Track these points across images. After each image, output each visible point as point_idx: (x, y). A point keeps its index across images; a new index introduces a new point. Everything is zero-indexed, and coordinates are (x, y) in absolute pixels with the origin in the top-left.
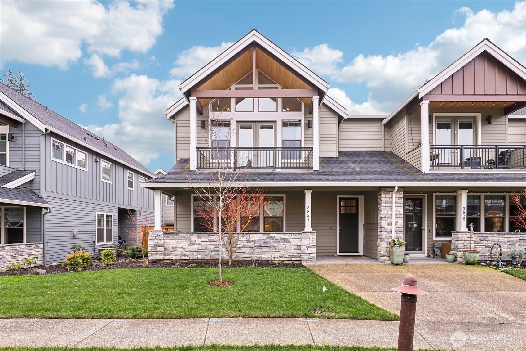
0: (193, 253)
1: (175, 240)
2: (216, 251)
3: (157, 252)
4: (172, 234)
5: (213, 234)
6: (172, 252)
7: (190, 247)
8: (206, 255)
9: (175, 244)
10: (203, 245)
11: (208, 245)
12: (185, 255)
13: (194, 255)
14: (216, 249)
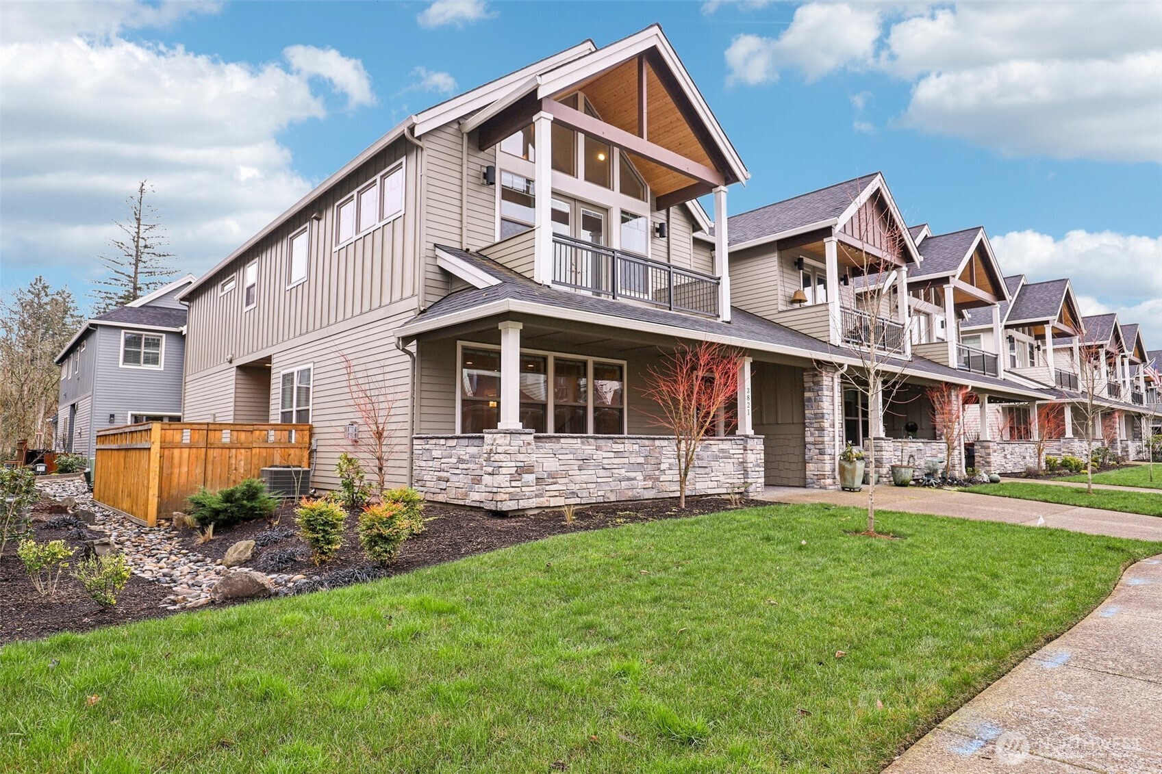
0: (589, 486)
1: (553, 455)
2: (629, 479)
3: (523, 489)
4: (548, 440)
5: (623, 441)
6: (548, 488)
7: (583, 472)
8: (611, 491)
9: (551, 465)
10: (607, 466)
11: (615, 466)
12: (574, 494)
13: (591, 490)
14: (628, 474)
